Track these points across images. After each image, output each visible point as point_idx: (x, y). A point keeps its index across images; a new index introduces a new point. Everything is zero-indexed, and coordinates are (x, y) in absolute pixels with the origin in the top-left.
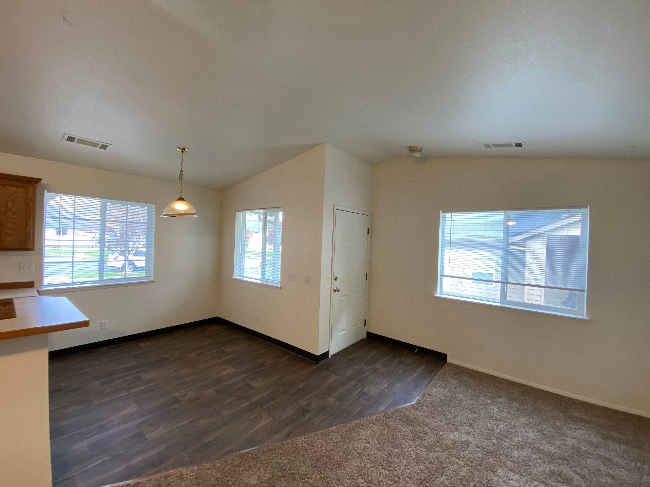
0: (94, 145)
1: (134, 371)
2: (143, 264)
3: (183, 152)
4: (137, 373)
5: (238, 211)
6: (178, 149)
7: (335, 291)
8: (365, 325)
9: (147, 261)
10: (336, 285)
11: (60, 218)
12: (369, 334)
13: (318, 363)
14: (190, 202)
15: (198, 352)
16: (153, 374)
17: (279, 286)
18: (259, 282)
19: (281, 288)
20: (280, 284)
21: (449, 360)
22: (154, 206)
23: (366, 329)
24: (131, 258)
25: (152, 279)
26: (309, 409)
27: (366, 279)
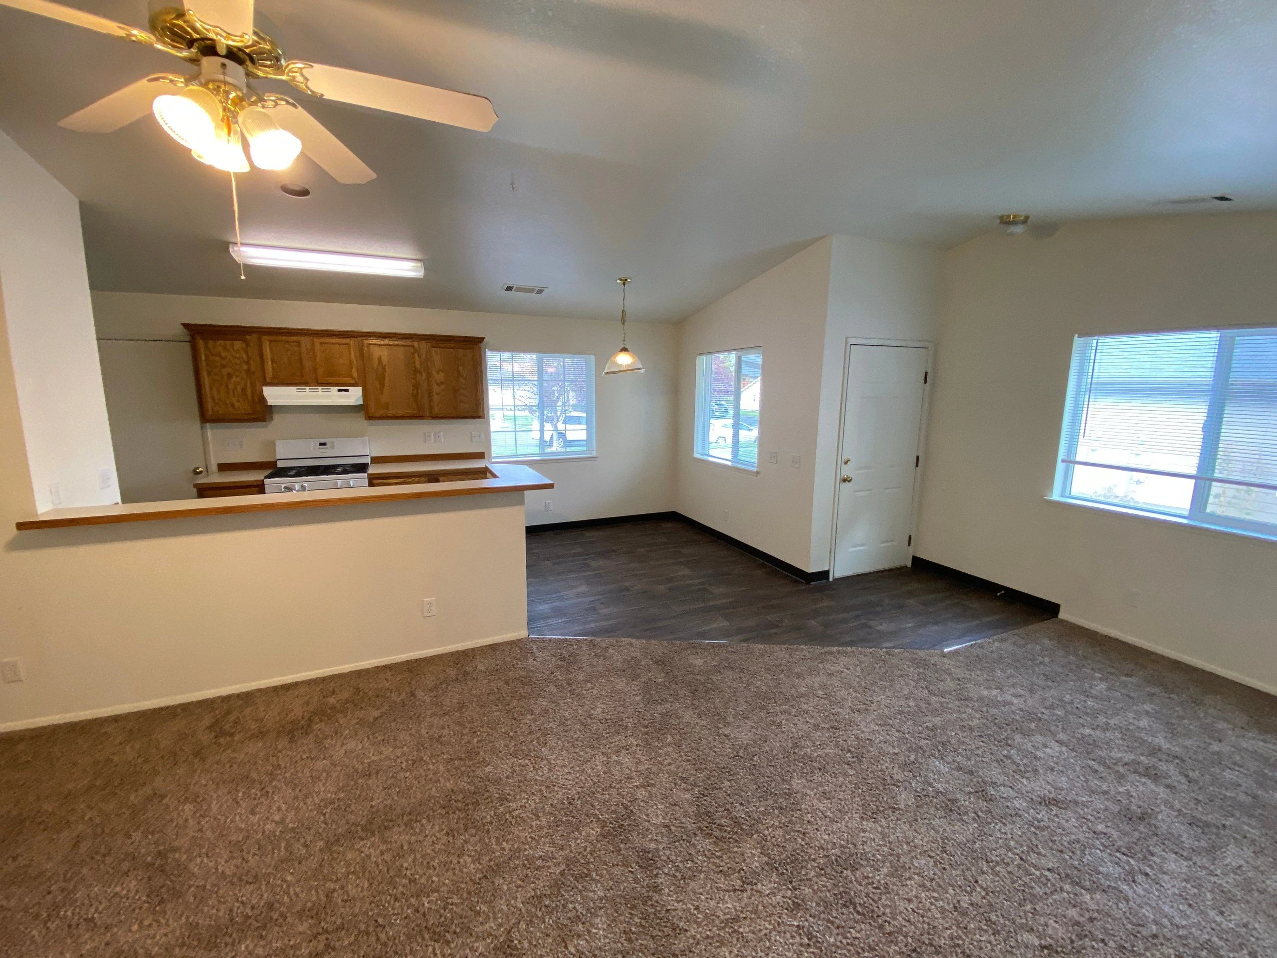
0: (531, 291)
1: (581, 558)
2: (583, 436)
3: (624, 284)
4: (585, 559)
5: (700, 354)
6: (619, 281)
7: (845, 480)
8: (909, 545)
9: (588, 431)
10: (847, 471)
11: (501, 380)
12: (915, 559)
13: (808, 583)
14: (635, 354)
15: (648, 549)
16: (601, 562)
17: (755, 469)
18: (729, 463)
19: (758, 473)
20: (758, 467)
21: (1062, 615)
22: (593, 357)
23: (911, 552)
24: (561, 426)
25: (594, 454)
26: (780, 625)
27: (917, 466)
